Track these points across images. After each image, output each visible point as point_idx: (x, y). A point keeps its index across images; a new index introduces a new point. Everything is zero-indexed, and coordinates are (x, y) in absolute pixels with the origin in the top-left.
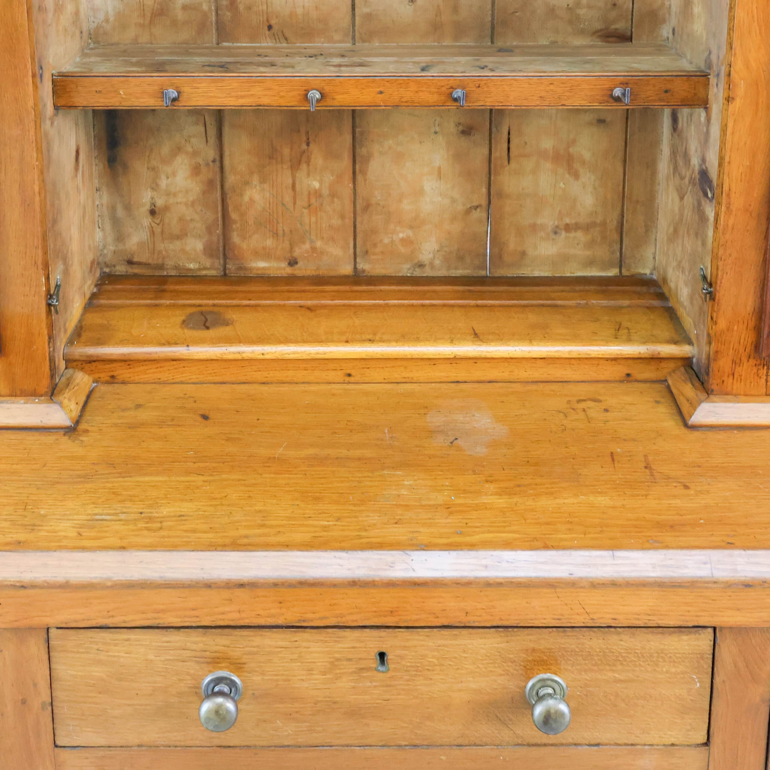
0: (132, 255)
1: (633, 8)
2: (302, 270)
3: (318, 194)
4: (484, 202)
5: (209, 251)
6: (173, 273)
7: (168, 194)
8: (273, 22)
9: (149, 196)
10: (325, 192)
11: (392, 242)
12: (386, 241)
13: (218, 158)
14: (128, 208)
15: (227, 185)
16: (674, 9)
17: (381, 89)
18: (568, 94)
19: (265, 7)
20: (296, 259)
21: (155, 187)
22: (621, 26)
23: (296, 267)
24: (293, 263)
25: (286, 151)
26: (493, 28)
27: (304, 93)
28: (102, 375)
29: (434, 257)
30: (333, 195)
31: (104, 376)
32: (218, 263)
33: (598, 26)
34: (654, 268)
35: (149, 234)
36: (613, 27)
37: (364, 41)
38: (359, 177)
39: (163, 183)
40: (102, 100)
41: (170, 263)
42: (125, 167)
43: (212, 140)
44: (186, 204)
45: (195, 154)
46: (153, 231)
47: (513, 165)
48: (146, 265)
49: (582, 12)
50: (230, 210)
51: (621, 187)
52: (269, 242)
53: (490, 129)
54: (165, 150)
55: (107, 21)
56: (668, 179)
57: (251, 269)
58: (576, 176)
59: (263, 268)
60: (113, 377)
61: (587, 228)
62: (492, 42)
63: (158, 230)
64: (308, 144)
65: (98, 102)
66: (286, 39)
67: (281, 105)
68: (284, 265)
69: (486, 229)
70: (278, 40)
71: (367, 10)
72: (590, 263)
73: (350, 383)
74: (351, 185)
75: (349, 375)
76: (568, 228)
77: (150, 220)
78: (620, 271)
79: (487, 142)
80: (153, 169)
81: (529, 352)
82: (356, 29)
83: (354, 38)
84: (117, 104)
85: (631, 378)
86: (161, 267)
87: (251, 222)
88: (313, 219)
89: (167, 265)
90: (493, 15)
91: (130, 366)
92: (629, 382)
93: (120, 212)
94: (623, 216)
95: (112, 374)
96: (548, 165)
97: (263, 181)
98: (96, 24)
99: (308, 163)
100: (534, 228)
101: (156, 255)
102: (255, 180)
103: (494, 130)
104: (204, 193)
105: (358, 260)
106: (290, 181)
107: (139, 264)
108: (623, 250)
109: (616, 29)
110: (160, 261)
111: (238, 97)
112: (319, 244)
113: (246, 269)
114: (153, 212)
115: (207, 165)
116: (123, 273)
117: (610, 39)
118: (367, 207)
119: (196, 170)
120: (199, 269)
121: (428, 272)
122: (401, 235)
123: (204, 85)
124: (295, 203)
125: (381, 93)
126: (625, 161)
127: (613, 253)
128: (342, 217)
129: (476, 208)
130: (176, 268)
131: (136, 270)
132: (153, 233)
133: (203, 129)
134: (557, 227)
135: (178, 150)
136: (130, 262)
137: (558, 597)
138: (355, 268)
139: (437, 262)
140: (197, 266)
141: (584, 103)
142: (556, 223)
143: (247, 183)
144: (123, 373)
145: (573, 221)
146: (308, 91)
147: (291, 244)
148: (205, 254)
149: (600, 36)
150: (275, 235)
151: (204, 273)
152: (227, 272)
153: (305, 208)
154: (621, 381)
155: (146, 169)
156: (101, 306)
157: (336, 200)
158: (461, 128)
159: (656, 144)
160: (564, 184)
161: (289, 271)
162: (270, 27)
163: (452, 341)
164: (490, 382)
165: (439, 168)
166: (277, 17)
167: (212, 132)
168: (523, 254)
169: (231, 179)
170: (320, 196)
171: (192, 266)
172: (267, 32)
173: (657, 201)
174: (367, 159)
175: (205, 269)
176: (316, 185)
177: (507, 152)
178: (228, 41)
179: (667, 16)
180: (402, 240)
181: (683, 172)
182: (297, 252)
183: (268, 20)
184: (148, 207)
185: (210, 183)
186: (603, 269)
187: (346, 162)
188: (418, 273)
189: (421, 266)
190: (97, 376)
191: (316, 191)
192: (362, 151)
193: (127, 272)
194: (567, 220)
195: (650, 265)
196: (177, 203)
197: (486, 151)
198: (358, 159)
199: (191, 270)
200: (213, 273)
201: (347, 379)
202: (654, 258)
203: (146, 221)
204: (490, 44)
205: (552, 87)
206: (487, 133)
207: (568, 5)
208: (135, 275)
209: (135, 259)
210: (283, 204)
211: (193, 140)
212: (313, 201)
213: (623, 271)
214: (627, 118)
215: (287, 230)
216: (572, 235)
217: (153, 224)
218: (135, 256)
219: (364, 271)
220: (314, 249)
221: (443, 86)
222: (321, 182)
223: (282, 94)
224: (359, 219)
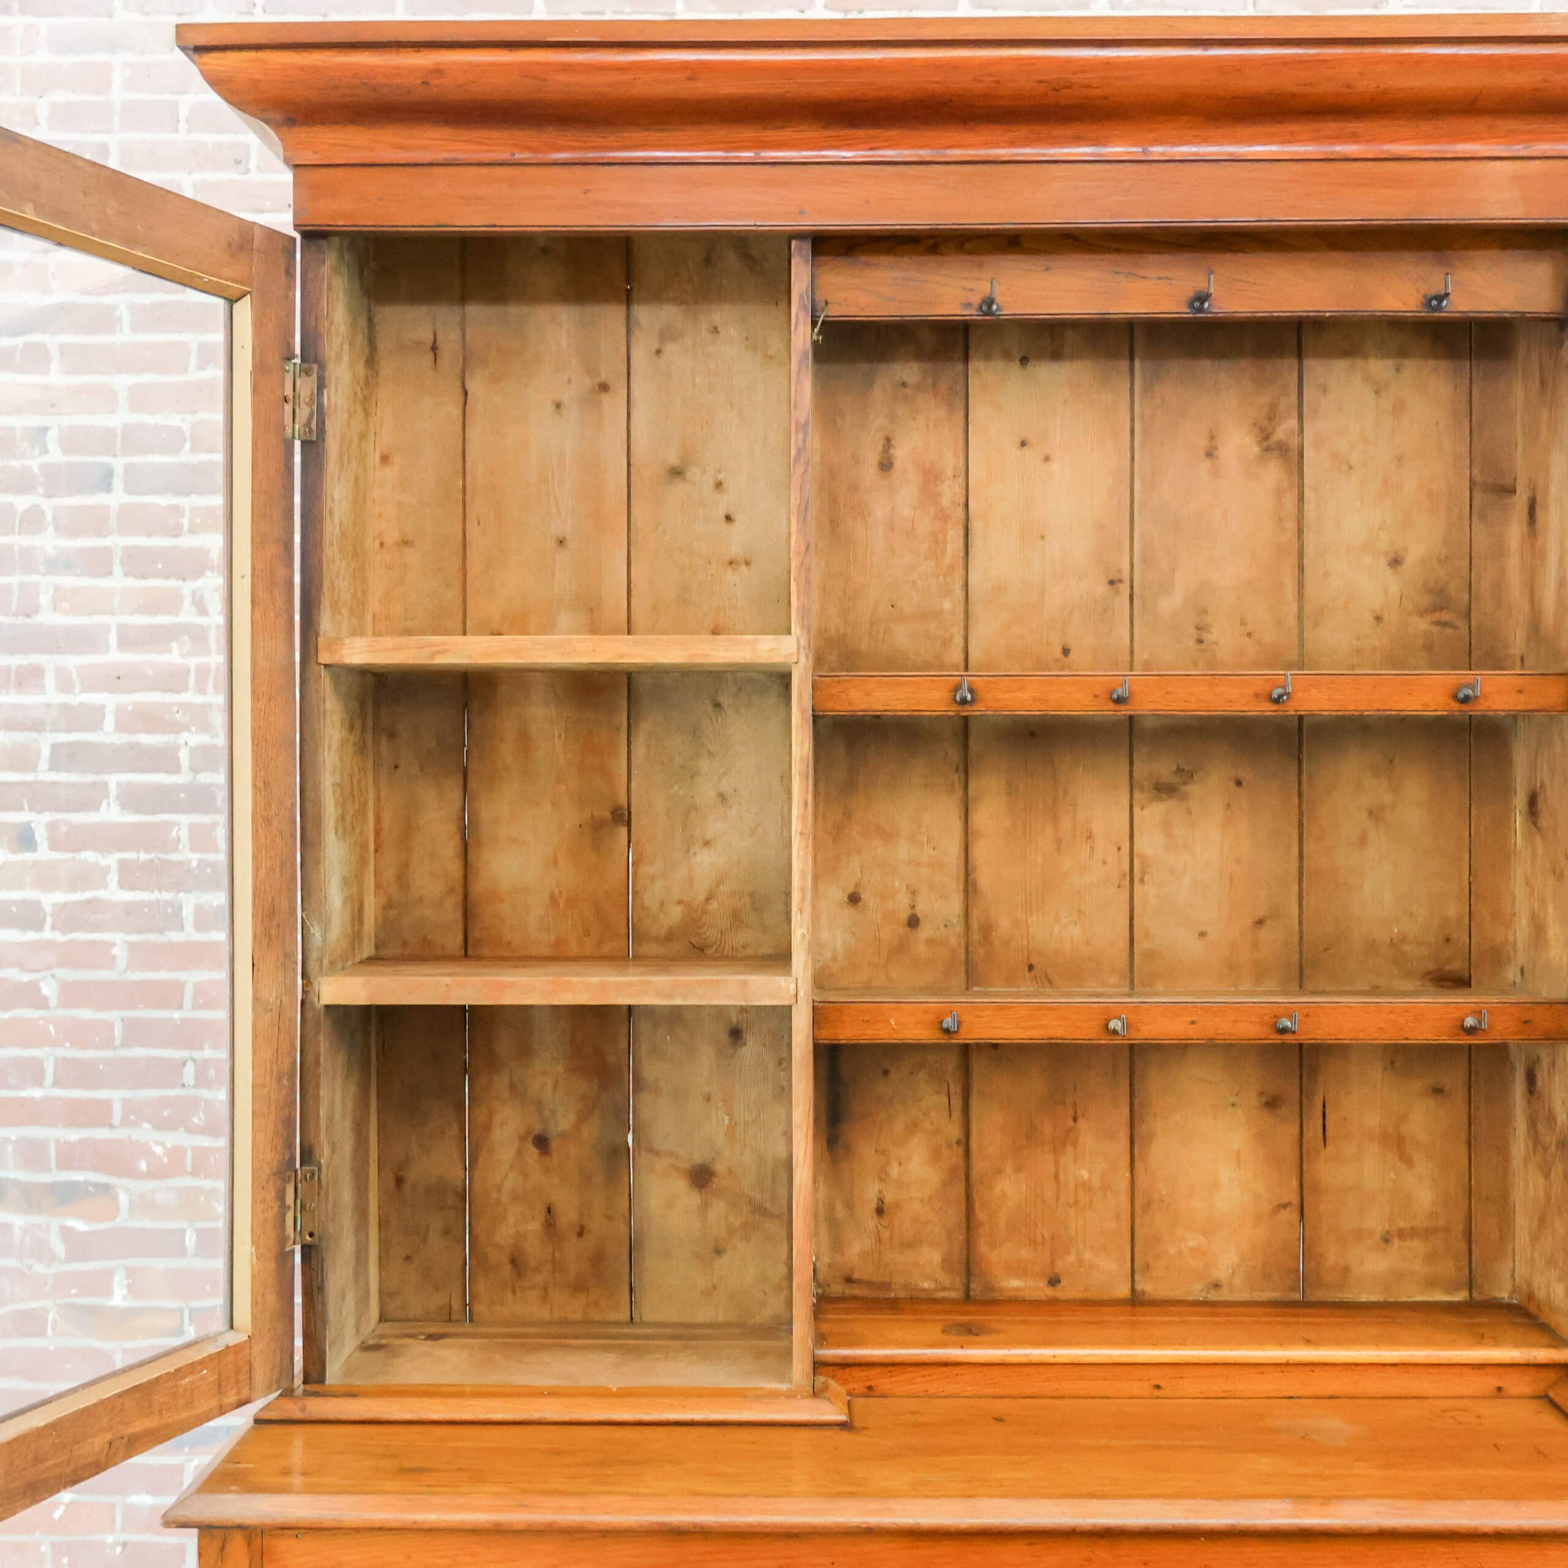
0: (852, 1270)
1: (1470, 944)
2: (1068, 1290)
3: (1087, 1186)
4: (1295, 1199)
5: (947, 1264)
6: (902, 1294)
7: (900, 1185)
8: (1034, 960)
9: (877, 1189)
10: (1096, 1183)
11: (1180, 1253)
12: (1173, 1251)
13: (963, 1140)
14: (849, 1206)
15: (974, 1174)
16: (1520, 944)
17: (1194, 1018)
18: (1412, 1025)
19: (1025, 942)
20: (1058, 1276)
21: (883, 1176)
22: (1456, 966)
23: (1059, 1287)
24: (1054, 1281)
25: (1047, 1129)
26: (1301, 969)
27: (1103, 1022)
28: (855, 1386)
29: (1233, 1274)
30: (1106, 1188)
31: (859, 1387)
32: (959, 1281)
33: (1430, 966)
34: (1514, 1291)
35: (873, 1241)
36: (1448, 968)
37: (1143, 985)
38: (1138, 1164)
39: (894, 1171)
40: (870, 1032)
41: (899, 1280)
42: (848, 1148)
43: (957, 1114)
44: (922, 1200)
45: (936, 1132)
46: (879, 1237)
47: (1330, 1148)
48: (870, 1284)
49: (1408, 948)
50: (976, 1207)
51: (1467, 1180)
52: (1025, 1253)
53: (1301, 1101)
54: (899, 1125)
55: (834, 959)
56: (1526, 1159)
57: (1001, 1290)
58: (1409, 1163)
59: (1018, 1289)
60: (870, 1388)
61: (1427, 1233)
62: (1301, 987)
63: (885, 1235)
64: (1075, 1119)
65: (865, 1035)
66: (1050, 982)
67: (1077, 1037)
68: (1042, 1284)
69: (1297, 1236)
70: (1040, 984)
71: (1147, 946)
72: (1432, 1283)
73: (1158, 1398)
74: (1128, 1175)
75: (1158, 1387)
76: (1401, 1234)
77: (876, 1222)
78: (1471, 1293)
79: (1297, 1117)
80: (883, 1152)
81: (1378, 1356)
82: (1135, 970)
83: (1132, 981)
84: (887, 1036)
85: (1502, 1394)
86: (886, 1286)
87: (1002, 1225)
88: (1080, 1222)
89: (895, 1284)
90: (1301, 952)
91: (892, 1374)
92: (1499, 1397)
93: (840, 1211)
94: (1470, 1219)
95: (868, 1384)
96: (1375, 1148)
97: (1018, 1169)
98: (821, 963)
99: (1075, 1145)
100: (1359, 1234)
101: (882, 1269)
102: (1009, 1168)
103: (1305, 1102)
104: (944, 1184)
105: (1136, 1278)
106: (1053, 1170)
107: (860, 1282)
108: (1473, 1265)
109: (1451, 971)
110: (887, 1279)
111: (1026, 1028)
112: (1087, 1255)
113: (993, 1289)
114: (880, 1211)
115: (950, 1146)
116: (840, 1295)
117: (1442, 983)
118: (1148, 1204)
119: (936, 1155)
120: (937, 1290)
121: (1225, 1295)
122: (1191, 1243)
123: (987, 1013)
124: (1058, 1199)
125: (1193, 1023)
126: (1469, 1144)
127: (1460, 1269)
128: (1117, 1217)
129: (1285, 1206)
130: (906, 1287)
131: (857, 1291)
132: (879, 1240)
133: (946, 1099)
134: (1388, 1232)
135: (914, 1127)
136: (849, 1280)
137: (1457, 1558)
138: (1133, 1289)
139: (1237, 1281)
140: (933, 1286)
141: (1430, 1036)
142: (1387, 1227)
143: (999, 1171)
144: (883, 1381)
145: (1409, 1225)
146: (1108, 1021)
147: (1052, 1255)
148: (943, 1269)
149: (1431, 980)
150: (1033, 1242)
151: (942, 1295)
152: (971, 1293)
153: (1070, 1206)
154: (1490, 1397)
155: (874, 1150)
156: (829, 1319)
157: (1109, 1193)
158: (1264, 1099)
159: (1507, 1121)
160: (1395, 1174)
161: (1048, 1292)
162: (1031, 967)
163: (1281, 1344)
164: (1331, 1397)
165: (1238, 1152)
166: (1039, 955)
167: (957, 1103)
168: (1346, 1269)
169: (979, 1165)
170: (1090, 1189)
171: (926, 1285)
172: (1027, 974)
173: (1512, 1198)
174: (1150, 1138)
175: (943, 1289)
176: (1085, 1174)
177: (1322, 1131)
178: (980, 986)
179: (1512, 953)
180: (1193, 1250)
181: (1548, 1139)
182: (1060, 1266)
183: (1028, 959)
184: (874, 1204)
185: (953, 1171)
186: (1448, 1291)
187: (1123, 1143)
188: (1213, 1296)
189: (1217, 1286)
190: (851, 1386)
191: (1084, 1183)
192: (1142, 1129)
193: (844, 1293)
194: (1402, 1224)
195: (1509, 1287)
196: (911, 1198)
197: (1297, 1131)
198: (1137, 1140)
199: (925, 1290)
200: (953, 1295)
201: (1156, 1393)
202: (1513, 1276)
203: (871, 1222)
204: (1298, 989)
205: (1392, 1016)
206: (1297, 1107)
207: (1391, 940)
208: (854, 1298)
209: (856, 1276)
210: (1043, 1201)
211: (933, 1114)
212: (1081, 1196)
213: (1474, 1295)
214: (1470, 1087)
215: (1047, 1237)
216: (1407, 1243)
217: (880, 1227)
218: (856, 1272)
219: (1144, 1293)
220: (1081, 1262)
221: (1265, 1015)
222: (1090, 1172)
223: (1078, 1024)
224: (1138, 1221)
